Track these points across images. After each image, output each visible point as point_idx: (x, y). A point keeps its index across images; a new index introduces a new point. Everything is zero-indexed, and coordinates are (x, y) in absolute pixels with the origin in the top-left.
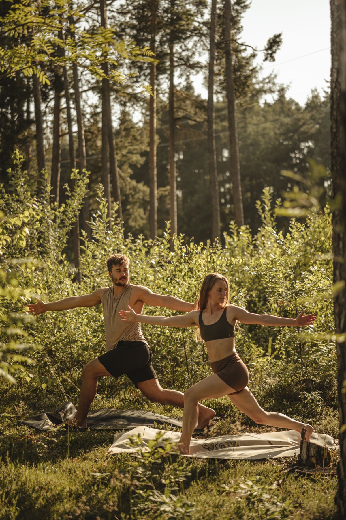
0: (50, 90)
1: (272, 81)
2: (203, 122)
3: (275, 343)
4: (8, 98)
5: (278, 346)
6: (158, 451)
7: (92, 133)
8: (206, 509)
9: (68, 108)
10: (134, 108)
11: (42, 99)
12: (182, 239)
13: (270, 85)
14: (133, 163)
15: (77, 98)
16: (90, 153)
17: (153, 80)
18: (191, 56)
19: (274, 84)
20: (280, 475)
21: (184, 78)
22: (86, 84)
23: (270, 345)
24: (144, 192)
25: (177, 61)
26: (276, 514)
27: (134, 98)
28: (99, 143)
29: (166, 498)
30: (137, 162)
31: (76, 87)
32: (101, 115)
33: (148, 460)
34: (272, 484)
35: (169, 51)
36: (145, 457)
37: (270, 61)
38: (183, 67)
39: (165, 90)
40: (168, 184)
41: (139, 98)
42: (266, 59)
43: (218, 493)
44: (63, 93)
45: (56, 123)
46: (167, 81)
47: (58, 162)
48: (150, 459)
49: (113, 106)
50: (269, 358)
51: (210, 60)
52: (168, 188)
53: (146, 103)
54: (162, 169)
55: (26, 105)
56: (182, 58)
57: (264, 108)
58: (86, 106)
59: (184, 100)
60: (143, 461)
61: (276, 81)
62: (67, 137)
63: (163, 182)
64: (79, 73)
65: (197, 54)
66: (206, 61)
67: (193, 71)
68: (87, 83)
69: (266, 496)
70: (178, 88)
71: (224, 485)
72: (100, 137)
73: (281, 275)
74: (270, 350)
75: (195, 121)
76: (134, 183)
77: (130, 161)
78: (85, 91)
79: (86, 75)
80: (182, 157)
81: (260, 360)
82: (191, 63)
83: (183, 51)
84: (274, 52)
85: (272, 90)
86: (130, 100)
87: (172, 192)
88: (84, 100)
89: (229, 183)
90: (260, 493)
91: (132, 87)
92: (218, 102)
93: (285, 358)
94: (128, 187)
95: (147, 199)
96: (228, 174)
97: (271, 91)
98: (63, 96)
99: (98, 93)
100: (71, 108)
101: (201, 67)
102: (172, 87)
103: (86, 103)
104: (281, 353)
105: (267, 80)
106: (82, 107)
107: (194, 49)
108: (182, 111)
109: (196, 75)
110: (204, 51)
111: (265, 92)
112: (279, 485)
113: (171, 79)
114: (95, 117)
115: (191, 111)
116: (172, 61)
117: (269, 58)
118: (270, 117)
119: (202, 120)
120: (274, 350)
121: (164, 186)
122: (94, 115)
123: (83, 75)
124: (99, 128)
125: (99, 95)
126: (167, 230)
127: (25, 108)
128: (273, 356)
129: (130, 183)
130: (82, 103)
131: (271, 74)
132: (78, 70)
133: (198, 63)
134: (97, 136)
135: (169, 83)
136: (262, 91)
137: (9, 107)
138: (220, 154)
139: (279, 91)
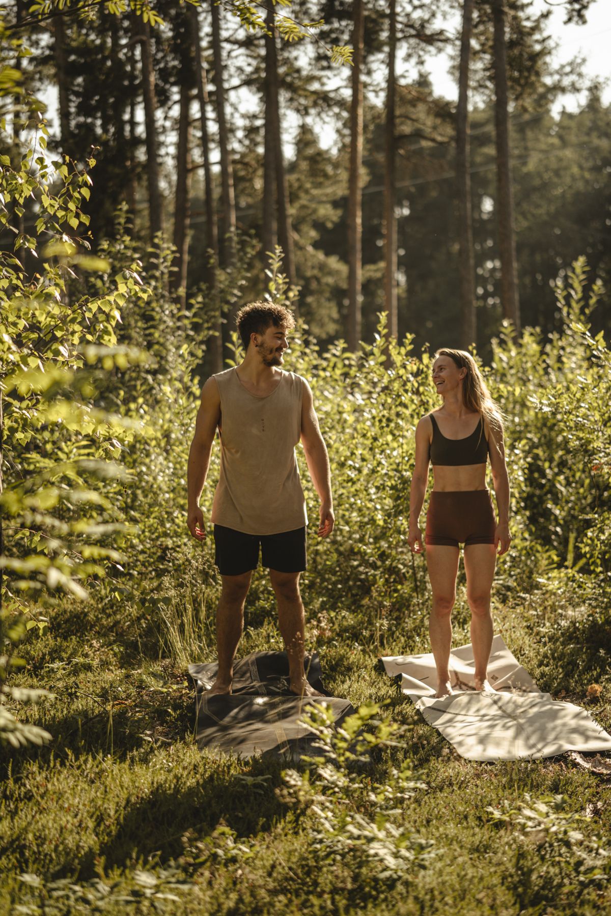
0: (173, 84)
1: (578, 70)
2: (448, 143)
3: (582, 542)
4: (97, 98)
5: (587, 549)
6: (364, 740)
7: (246, 165)
8: (456, 854)
9: (204, 119)
10: (321, 119)
11: (159, 101)
12: (410, 344)
13: (573, 77)
14: (321, 221)
15: (219, 100)
16: (243, 204)
17: (358, 64)
18: (428, 21)
19: (580, 75)
20: (598, 793)
21: (414, 60)
22: (236, 74)
23: (571, 547)
24: (338, 272)
25: (402, 31)
26: (597, 871)
27: (324, 100)
28: (258, 184)
29: (379, 830)
30: (327, 218)
31: (217, 80)
32: (262, 132)
33: (343, 755)
34: (583, 808)
35: (388, 11)
36: (339, 748)
37: (577, 23)
38: (413, 41)
39: (378, 85)
40: (381, 258)
41: (332, 99)
42: (570, 20)
43: (477, 823)
44: (195, 92)
45: (183, 147)
46: (383, 67)
47: (185, 217)
48: (348, 754)
49: (285, 115)
50: (570, 571)
51: (463, 27)
52: (382, 265)
53: (346, 109)
54: (372, 233)
55: (128, 110)
56: (410, 23)
57: (561, 121)
58: (237, 115)
59: (413, 102)
60: (333, 756)
61: (584, 69)
62: (201, 172)
63: (372, 255)
64: (224, 54)
65: (439, 16)
66: (456, 29)
67: (432, 49)
68: (239, 72)
69: (575, 836)
70: (403, 82)
71: (490, 809)
72: (260, 172)
73: (597, 417)
74: (570, 556)
75: (433, 140)
76: (321, 256)
77: (314, 217)
78: (235, 88)
79: (236, 57)
80: (406, 212)
81: (555, 574)
82: (428, 32)
83: (415, 8)
84: (585, 7)
85: (577, 86)
86: (315, 105)
87: (388, 273)
88: (232, 105)
89: (492, 260)
90: (563, 829)
91: (319, 79)
92: (476, 109)
93: (601, 572)
94: (309, 264)
95: (344, 285)
96: (490, 243)
97: (575, 89)
98: (196, 97)
99: (259, 90)
100: (208, 119)
101: (447, 40)
102: (392, 80)
103: (236, 109)
104: (594, 563)
105: (568, 69)
106: (228, 117)
107: (434, 8)
108: (409, 122)
109: (436, 55)
110: (453, 11)
111: (563, 90)
112: (596, 812)
113: (391, 64)
114: (253, 136)
115: (427, 122)
116: (393, 29)
117: (575, 19)
118: (573, 138)
119: (445, 139)
120: (578, 556)
121: (374, 262)
122: (251, 131)
123: (232, 58)
124: (258, 155)
125: (260, 95)
126: (380, 329)
127: (127, 117)
128: (577, 568)
129: (313, 256)
130: (228, 110)
131: (576, 57)
132: (223, 48)
133: (441, 32)
134: (255, 171)
135: (386, 71)
136: (558, 88)
137: (99, 115)
138: (477, 206)
139: (590, 89)
